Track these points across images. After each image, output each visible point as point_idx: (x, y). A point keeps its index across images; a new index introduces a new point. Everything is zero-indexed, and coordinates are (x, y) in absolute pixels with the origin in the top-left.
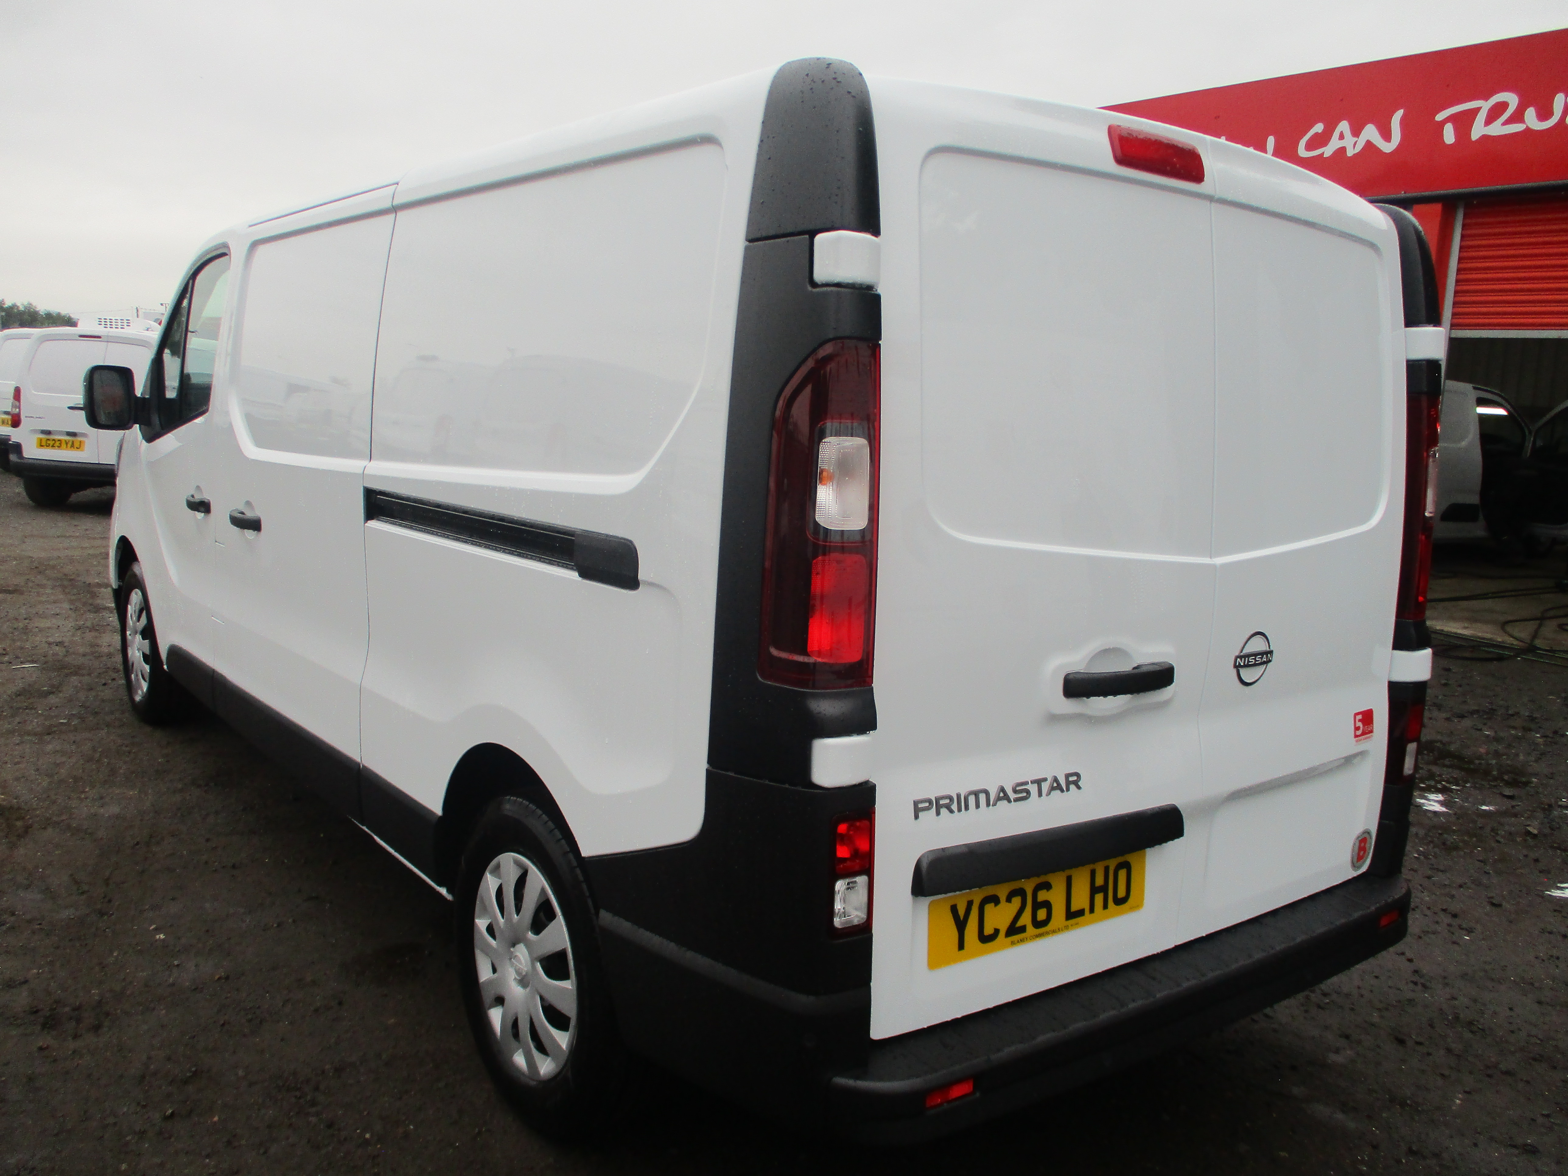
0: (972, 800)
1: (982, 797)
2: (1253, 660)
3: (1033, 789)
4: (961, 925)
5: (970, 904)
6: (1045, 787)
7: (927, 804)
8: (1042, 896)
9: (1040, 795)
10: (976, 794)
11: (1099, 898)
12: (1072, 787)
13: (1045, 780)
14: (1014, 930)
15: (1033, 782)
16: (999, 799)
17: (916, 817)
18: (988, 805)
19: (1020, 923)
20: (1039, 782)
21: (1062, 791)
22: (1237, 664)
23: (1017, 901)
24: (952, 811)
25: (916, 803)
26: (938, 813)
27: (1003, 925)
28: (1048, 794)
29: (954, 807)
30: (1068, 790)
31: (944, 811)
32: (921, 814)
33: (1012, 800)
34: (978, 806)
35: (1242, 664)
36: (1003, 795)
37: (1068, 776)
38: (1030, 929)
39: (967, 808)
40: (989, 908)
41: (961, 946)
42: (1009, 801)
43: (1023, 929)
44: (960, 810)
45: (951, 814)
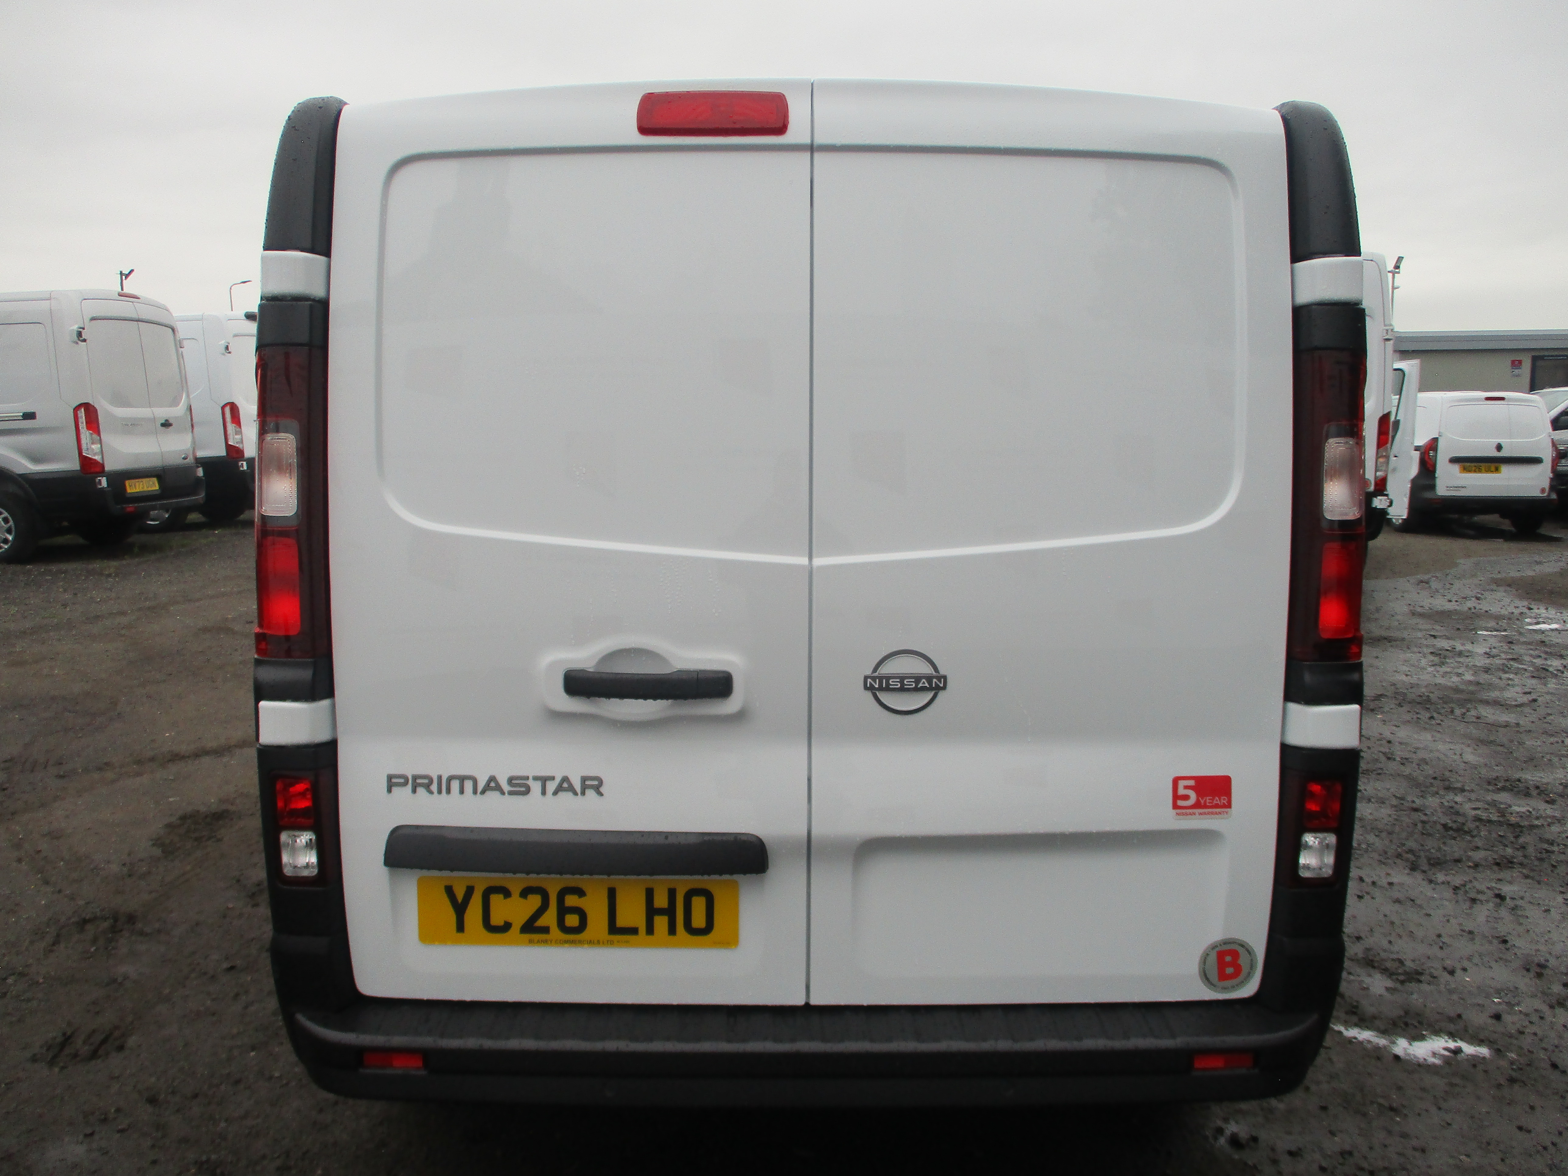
0: (455, 785)
1: (468, 785)
2: (898, 683)
3: (536, 787)
4: (460, 909)
5: (470, 891)
6: (551, 786)
7: (402, 781)
8: (571, 901)
9: (544, 793)
10: (462, 779)
11: (661, 922)
12: (590, 793)
13: (553, 778)
14: (531, 927)
15: (536, 778)
16: (487, 788)
17: (389, 790)
18: (475, 792)
19: (540, 922)
20: (544, 780)
21: (576, 794)
22: (868, 685)
23: (535, 901)
24: (431, 792)
25: (390, 778)
26: (414, 791)
27: (518, 922)
28: (555, 793)
29: (434, 787)
30: (583, 793)
31: (421, 791)
32: (394, 789)
33: (506, 793)
34: (462, 792)
35: (877, 686)
36: (492, 785)
37: (584, 779)
38: (555, 931)
39: (448, 791)
40: (496, 900)
41: (460, 928)
42: (503, 793)
43: (546, 930)
44: (440, 792)
45: (430, 795)
